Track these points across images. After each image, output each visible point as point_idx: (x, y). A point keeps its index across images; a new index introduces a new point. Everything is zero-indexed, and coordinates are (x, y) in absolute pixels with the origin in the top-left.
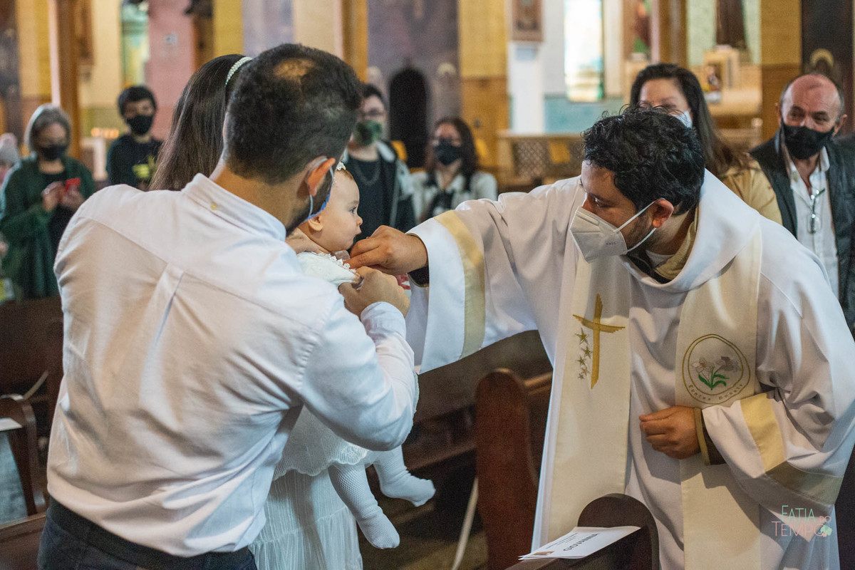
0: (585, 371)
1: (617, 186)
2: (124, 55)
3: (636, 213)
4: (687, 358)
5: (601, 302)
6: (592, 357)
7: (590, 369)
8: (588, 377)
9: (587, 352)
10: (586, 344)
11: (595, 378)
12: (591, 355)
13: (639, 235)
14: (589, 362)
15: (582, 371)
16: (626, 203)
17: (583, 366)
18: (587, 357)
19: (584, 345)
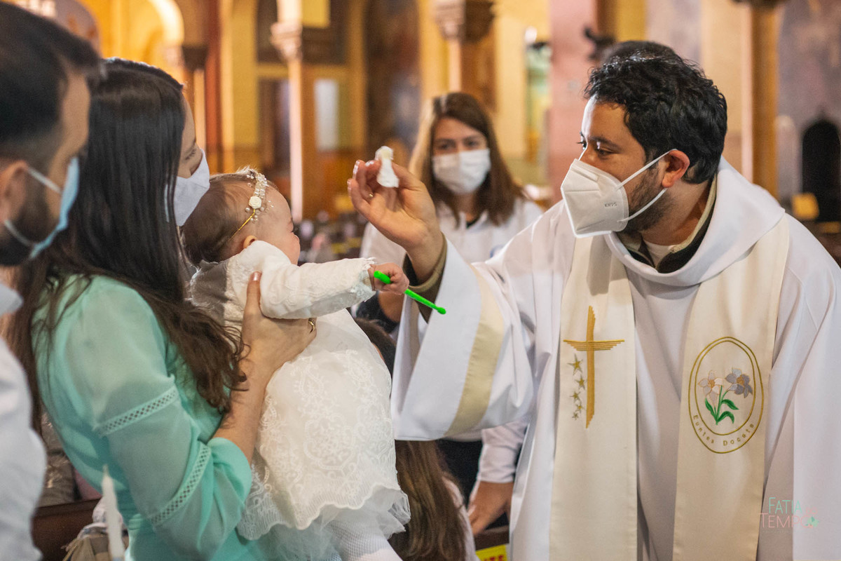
0: (580, 407)
1: (626, 124)
2: (529, 103)
3: (645, 165)
4: (694, 375)
5: (594, 315)
6: (586, 388)
7: (585, 405)
8: (583, 415)
9: (581, 382)
10: (580, 372)
11: (591, 413)
12: (586, 384)
13: (647, 193)
14: (583, 394)
15: (576, 408)
16: (636, 148)
17: (577, 402)
18: (582, 389)
19: (577, 376)
